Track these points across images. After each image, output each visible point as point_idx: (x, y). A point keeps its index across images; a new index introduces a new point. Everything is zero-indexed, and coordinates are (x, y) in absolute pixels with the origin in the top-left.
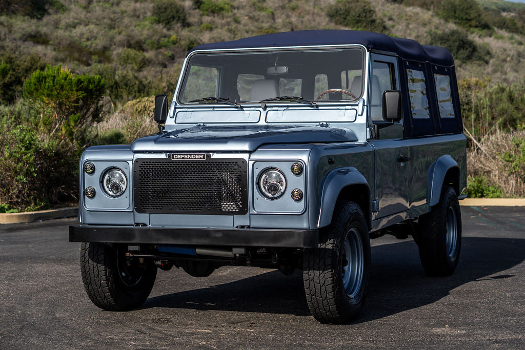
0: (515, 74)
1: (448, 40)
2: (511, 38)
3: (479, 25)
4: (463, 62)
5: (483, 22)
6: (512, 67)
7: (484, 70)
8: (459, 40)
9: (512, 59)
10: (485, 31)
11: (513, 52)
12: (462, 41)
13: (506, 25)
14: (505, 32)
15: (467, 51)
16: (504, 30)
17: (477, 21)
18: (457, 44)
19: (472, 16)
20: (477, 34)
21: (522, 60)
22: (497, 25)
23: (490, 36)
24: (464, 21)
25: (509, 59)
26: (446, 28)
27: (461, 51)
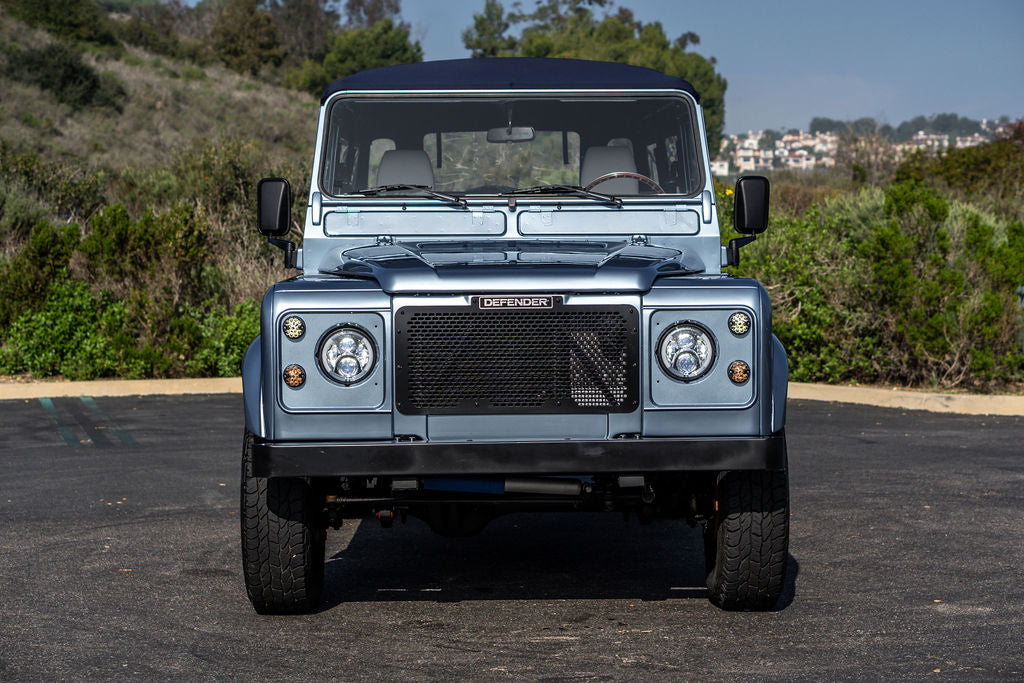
0: (176, 134)
1: (42, 64)
2: (157, 65)
3: (95, 37)
4: (76, 109)
5: (103, 31)
6: (168, 120)
7: (117, 124)
8: (65, 64)
9: (166, 105)
10: (107, 48)
11: (166, 92)
12: (71, 66)
13: (143, 38)
14: (143, 53)
15: (82, 87)
16: (141, 48)
17: (91, 29)
18: (61, 72)
19: (81, 18)
20: (93, 54)
21: (182, 106)
22: (128, 38)
23: (117, 58)
24: (67, 28)
25: (159, 104)
26: (33, 39)
27: (70, 87)
